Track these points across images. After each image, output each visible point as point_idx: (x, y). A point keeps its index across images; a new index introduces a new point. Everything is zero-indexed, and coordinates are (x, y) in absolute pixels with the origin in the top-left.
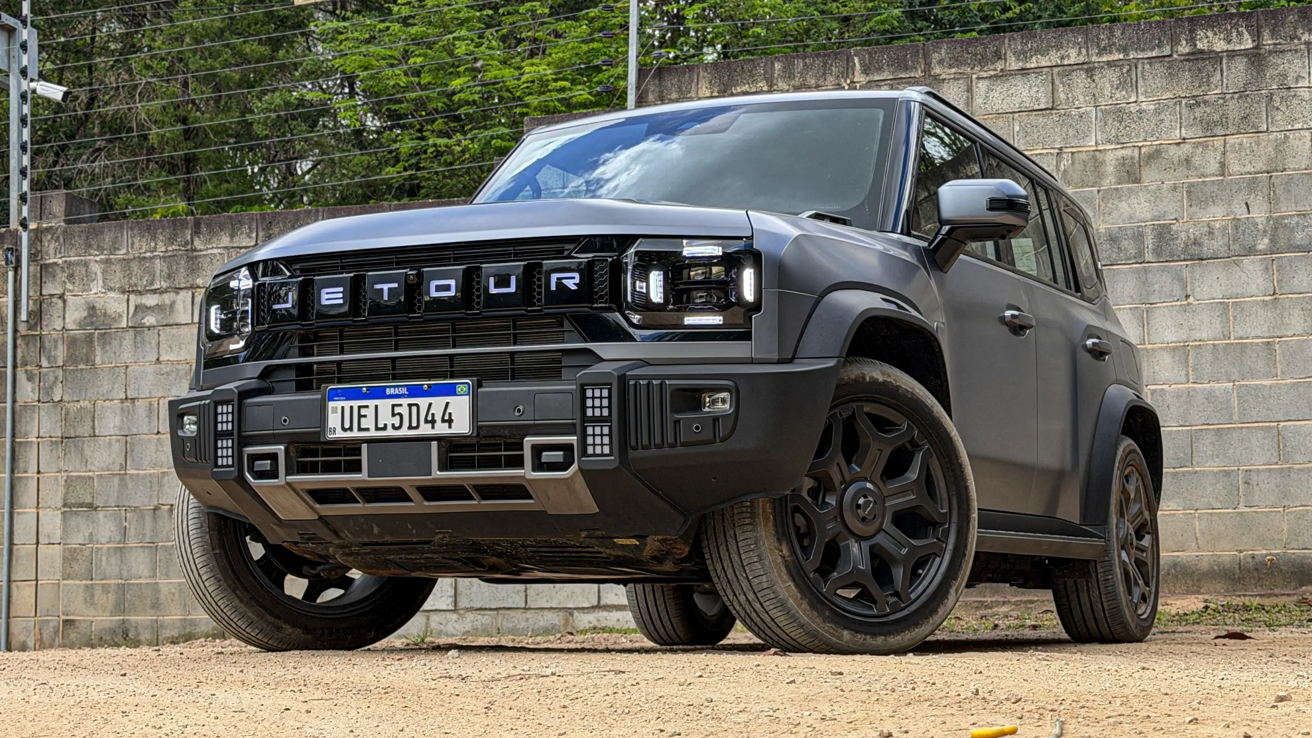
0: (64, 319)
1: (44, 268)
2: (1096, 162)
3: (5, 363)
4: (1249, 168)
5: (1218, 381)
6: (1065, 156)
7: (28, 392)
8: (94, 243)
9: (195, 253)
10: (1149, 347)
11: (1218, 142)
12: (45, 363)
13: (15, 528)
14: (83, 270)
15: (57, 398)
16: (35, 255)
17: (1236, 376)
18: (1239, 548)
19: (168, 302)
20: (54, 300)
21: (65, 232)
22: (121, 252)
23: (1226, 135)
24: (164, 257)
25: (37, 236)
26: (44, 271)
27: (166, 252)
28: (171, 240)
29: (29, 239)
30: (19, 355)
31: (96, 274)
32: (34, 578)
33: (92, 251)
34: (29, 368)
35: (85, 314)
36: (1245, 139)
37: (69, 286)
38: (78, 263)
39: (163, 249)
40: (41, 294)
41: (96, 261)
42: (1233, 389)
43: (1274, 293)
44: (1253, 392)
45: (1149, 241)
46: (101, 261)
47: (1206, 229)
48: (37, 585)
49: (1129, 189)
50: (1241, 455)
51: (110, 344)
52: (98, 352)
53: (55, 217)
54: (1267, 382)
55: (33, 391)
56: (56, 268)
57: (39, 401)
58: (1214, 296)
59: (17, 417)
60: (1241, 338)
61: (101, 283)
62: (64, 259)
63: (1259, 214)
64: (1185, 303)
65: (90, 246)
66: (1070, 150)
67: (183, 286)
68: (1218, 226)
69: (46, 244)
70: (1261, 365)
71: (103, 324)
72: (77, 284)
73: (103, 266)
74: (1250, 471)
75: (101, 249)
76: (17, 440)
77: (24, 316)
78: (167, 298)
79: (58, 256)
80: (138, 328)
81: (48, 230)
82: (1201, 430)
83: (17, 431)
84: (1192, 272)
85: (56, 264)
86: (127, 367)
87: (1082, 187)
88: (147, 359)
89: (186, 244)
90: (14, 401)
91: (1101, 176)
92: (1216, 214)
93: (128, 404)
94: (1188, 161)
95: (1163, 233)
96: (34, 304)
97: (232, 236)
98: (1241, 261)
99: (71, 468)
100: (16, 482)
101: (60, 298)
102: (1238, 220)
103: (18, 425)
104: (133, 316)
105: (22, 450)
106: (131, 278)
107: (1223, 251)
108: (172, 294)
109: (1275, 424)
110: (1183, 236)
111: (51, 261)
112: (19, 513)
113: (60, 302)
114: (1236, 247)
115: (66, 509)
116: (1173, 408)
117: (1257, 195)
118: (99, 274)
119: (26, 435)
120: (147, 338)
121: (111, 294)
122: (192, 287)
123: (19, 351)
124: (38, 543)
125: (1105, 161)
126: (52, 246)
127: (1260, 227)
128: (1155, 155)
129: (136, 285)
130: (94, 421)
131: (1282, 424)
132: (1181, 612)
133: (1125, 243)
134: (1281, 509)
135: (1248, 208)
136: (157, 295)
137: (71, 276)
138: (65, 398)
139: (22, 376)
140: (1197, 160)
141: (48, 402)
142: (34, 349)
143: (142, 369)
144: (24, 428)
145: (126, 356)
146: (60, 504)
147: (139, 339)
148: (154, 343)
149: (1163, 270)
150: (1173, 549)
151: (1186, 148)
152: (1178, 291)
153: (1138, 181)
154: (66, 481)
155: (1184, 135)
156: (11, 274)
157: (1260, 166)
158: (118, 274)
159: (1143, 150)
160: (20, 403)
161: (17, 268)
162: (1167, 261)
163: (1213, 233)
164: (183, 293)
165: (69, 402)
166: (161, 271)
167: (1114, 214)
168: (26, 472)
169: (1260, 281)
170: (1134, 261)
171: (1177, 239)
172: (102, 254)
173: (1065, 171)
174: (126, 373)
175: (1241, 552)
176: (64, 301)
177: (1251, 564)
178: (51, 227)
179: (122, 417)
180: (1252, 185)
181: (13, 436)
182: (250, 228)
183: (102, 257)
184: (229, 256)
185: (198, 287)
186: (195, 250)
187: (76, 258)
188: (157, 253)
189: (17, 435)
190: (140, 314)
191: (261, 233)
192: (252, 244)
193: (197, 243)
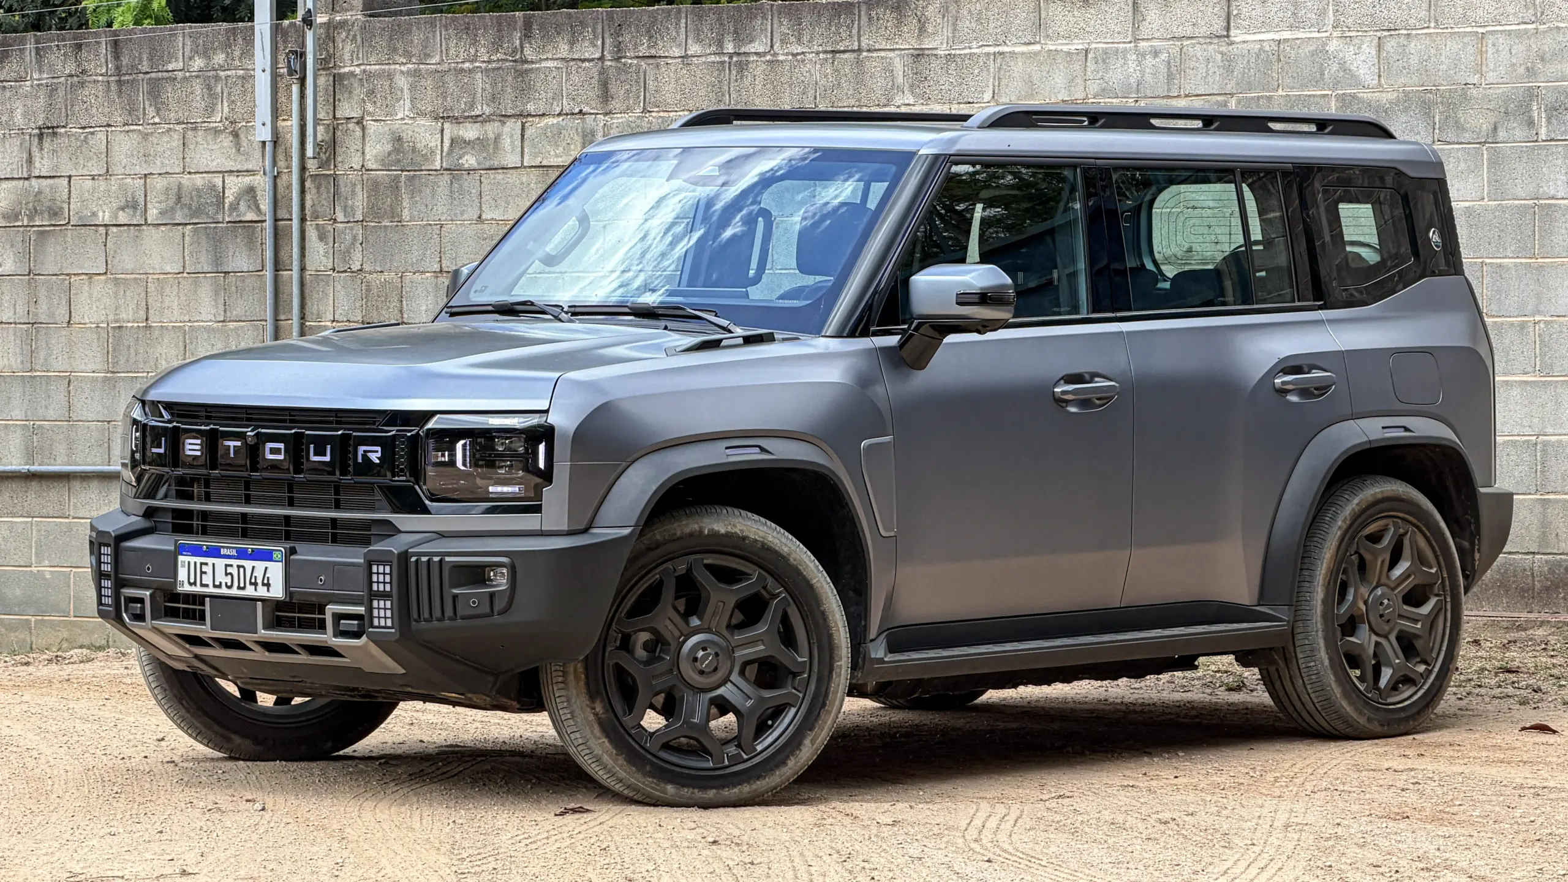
0: (363, 153)
1: (338, 79)
3: (291, 213)
7: (319, 255)
8: (399, 45)
9: (526, 66)
12: (340, 217)
14: (387, 85)
15: (356, 266)
16: (328, 60)
19: (491, 135)
20: (351, 126)
21: (363, 28)
22: (434, 61)
24: (487, 70)
25: (327, 35)
26: (338, 84)
27: (489, 62)
28: (496, 45)
29: (317, 39)
30: (308, 203)
31: (402, 91)
33: (397, 58)
34: (320, 222)
35: (390, 147)
37: (370, 107)
38: (380, 75)
39: (486, 59)
40: (334, 117)
41: (402, 72)
46: (408, 72)
51: (420, 192)
52: (406, 203)
53: (351, 7)
55: (326, 255)
56: (352, 80)
57: (334, 269)
59: (307, 291)
61: (408, 104)
65: (394, 50)
67: (510, 112)
69: (341, 45)
71: (412, 163)
72: (379, 102)
73: (410, 79)
75: (408, 55)
76: (307, 324)
77: (311, 150)
78: (491, 129)
79: (355, 63)
80: (455, 172)
81: (343, 24)
83: (307, 310)
85: (352, 74)
86: (442, 226)
88: (465, 216)
89: (515, 51)
90: (303, 269)
96: (326, 130)
97: (572, 43)
101: (358, 123)
103: (307, 302)
104: (448, 154)
106: (445, 98)
108: (497, 124)
111: (346, 70)
113: (357, 129)
118: (407, 94)
119: (318, 316)
120: (465, 186)
121: (422, 121)
122: (521, 115)
123: (308, 197)
126: (348, 48)
129: (452, 109)
130: (401, 302)
136: (478, 125)
137: (371, 92)
138: (366, 267)
139: (312, 234)
141: (345, 271)
142: (327, 196)
143: (461, 230)
144: (314, 308)
145: (441, 210)
147: (456, 186)
148: (474, 193)
156: (295, 89)
158: (430, 92)
160: (310, 270)
161: (302, 81)
164: (510, 123)
165: (370, 273)
166: (483, 90)
172: (410, 62)
174: (440, 235)
176: (363, 129)
178: (346, 21)
179: (436, 297)
181: (303, 317)
182: (594, 31)
183: (410, 66)
184: (568, 74)
185: (529, 115)
186: (526, 62)
187: (377, 67)
188: (477, 64)
189: (308, 317)
190: (457, 151)
191: (608, 41)
192: (598, 55)
193: (529, 53)
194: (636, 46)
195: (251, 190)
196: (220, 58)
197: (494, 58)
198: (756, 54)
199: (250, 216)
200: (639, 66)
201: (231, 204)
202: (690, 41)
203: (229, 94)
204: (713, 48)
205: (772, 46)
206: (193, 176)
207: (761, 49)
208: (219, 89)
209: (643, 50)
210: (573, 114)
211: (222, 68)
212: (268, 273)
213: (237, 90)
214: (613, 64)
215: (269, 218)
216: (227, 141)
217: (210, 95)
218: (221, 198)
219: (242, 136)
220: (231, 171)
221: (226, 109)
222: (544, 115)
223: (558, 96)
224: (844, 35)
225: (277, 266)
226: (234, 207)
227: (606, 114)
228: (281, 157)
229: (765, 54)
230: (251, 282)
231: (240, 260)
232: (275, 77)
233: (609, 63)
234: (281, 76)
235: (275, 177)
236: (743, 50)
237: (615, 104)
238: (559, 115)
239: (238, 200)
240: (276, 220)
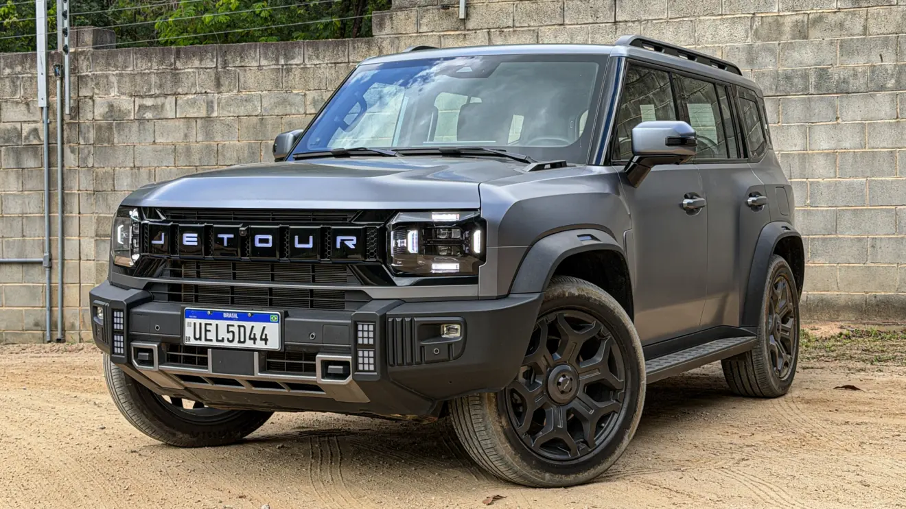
0: (93, 113)
1: (80, 78)
2: (777, 23)
3: (56, 140)
4: (883, 30)
5: (856, 177)
6: (756, 19)
7: (71, 160)
8: (112, 62)
9: (177, 71)
10: (810, 152)
11: (863, 11)
12: (82, 142)
13: (66, 249)
14: (105, 81)
15: (90, 165)
16: (74, 69)
17: (869, 174)
18: (866, 290)
19: (160, 103)
20: (87, 100)
21: (92, 55)
22: (130, 69)
23: (868, 7)
24: (157, 73)
25: (75, 57)
26: (80, 80)
27: (158, 70)
28: (161, 62)
29: (70, 59)
30: (65, 136)
31: (113, 83)
32: (78, 282)
33: (111, 68)
34: (72, 144)
35: (107, 110)
36: (881, 10)
37: (96, 91)
38: (101, 76)
39: (156, 68)
40: (78, 96)
41: (114, 75)
42: (866, 183)
43: (897, 118)
44: (880, 185)
45: (813, 79)
46: (117, 74)
47: (852, 72)
48: (80, 286)
49: (800, 43)
50: (870, 227)
51: (123, 130)
52: (116, 136)
53: (87, 45)
54: (890, 179)
55: (75, 159)
56: (88, 78)
57: (79, 167)
58: (856, 118)
59: (65, 177)
60: (873, 148)
61: (116, 90)
62: (93, 73)
63: (889, 62)
64: (836, 122)
65: (109, 64)
66: (760, 15)
67: (169, 93)
68: (860, 70)
69: (81, 62)
70: (886, 167)
71: (119, 117)
72: (102, 88)
73: (117, 78)
74: (876, 238)
75: (116, 67)
76: (66, 192)
77: (67, 111)
78: (160, 101)
79: (89, 70)
80: (141, 121)
81: (82, 52)
82: (843, 210)
83: (65, 186)
84: (842, 102)
85: (87, 75)
86: (134, 146)
87: (768, 41)
88: (147, 141)
89: (171, 65)
90: (63, 166)
91: (780, 33)
92: (859, 62)
93: (135, 170)
94: (841, 25)
95: (823, 74)
96: (75, 102)
97: (201, 60)
98: (875, 95)
99: (101, 211)
100: (66, 219)
101: (90, 98)
102: (875, 66)
103: (66, 182)
104: (138, 112)
105: (69, 198)
106: (135, 87)
107: (863, 88)
108: (163, 98)
109: (894, 207)
110: (836, 77)
111: (84, 74)
112: (68, 240)
113: (90, 101)
114: (871, 85)
115: (98, 238)
116: (824, 194)
117: (888, 49)
118: (116, 84)
119: (71, 189)
120: (146, 127)
121: (123, 97)
122: (175, 94)
123: (65, 133)
124: (80, 259)
125: (783, 23)
126: (85, 64)
127: (889, 72)
128: (819, 19)
129: (139, 92)
130: (114, 181)
131: (899, 207)
132: (824, 336)
133: (796, 80)
134: (895, 265)
135: (881, 58)
136: (153, 99)
137: (97, 84)
138: (96, 165)
139: (67, 151)
140: (847, 24)
141: (84, 167)
142: (74, 133)
143: (144, 147)
144: (69, 185)
145: (134, 138)
146: (94, 235)
147: (141, 127)
148: (151, 131)
149: (821, 100)
150: (822, 290)
151: (841, 15)
152: (831, 115)
153: (806, 37)
154: (97, 220)
155: (839, 6)
156: (58, 82)
157: (891, 29)
158: (127, 84)
159: (810, 17)
160: (66, 167)
161: (62, 79)
162: (824, 94)
163: (856, 75)
164: (169, 98)
165: (98, 168)
166: (155, 83)
167: (790, 61)
168: (71, 213)
169: (888, 109)
170: (801, 93)
171: (831, 78)
172: (117, 70)
173: (757, 29)
174: (134, 150)
175: (867, 293)
176: (93, 101)
177: (874, 301)
178: (84, 51)
179: (132, 178)
180: (885, 42)
181: (63, 189)
182: (212, 55)
183: (117, 72)
184: (199, 74)
185: (179, 94)
186: (177, 69)
187: (100, 72)
188: (152, 71)
189: (65, 188)
190: (142, 111)
191: (220, 59)
192: (214, 66)
193: (178, 65)
194: (234, 62)
195: (35, 130)
196: (19, 69)
197: (161, 67)
198: (296, 65)
199: (35, 142)
200: (235, 71)
201: (25, 136)
202: (261, 59)
203: (24, 85)
204: (274, 62)
205: (304, 61)
206: (6, 124)
207: (298, 63)
208: (18, 83)
209: (238, 63)
210: (201, 93)
211: (20, 73)
212: (45, 169)
213: (28, 84)
214: (222, 70)
215: (45, 143)
216: (23, 107)
217: (14, 86)
218: (20, 135)
219: (31, 104)
220: (25, 121)
221: (22, 93)
222: (187, 94)
223: (194, 85)
224: (340, 55)
225: (50, 165)
226: (27, 138)
227: (218, 93)
228: (51, 115)
229: (300, 65)
230: (35, 173)
231: (30, 162)
232: (48, 77)
233: (220, 70)
234: (51, 77)
235: (48, 124)
236: (289, 63)
237: (223, 88)
238: (195, 94)
239: (29, 134)
240: (49, 144)
